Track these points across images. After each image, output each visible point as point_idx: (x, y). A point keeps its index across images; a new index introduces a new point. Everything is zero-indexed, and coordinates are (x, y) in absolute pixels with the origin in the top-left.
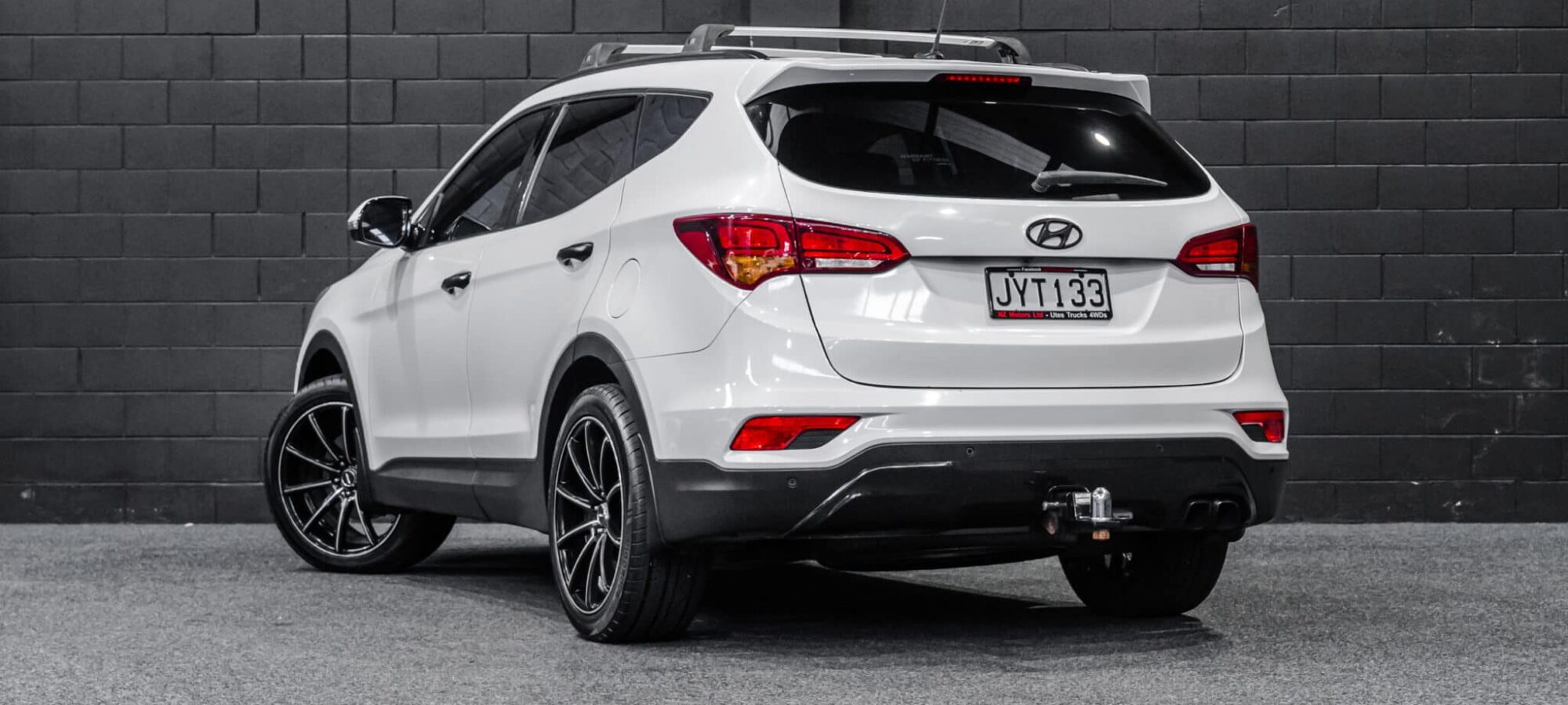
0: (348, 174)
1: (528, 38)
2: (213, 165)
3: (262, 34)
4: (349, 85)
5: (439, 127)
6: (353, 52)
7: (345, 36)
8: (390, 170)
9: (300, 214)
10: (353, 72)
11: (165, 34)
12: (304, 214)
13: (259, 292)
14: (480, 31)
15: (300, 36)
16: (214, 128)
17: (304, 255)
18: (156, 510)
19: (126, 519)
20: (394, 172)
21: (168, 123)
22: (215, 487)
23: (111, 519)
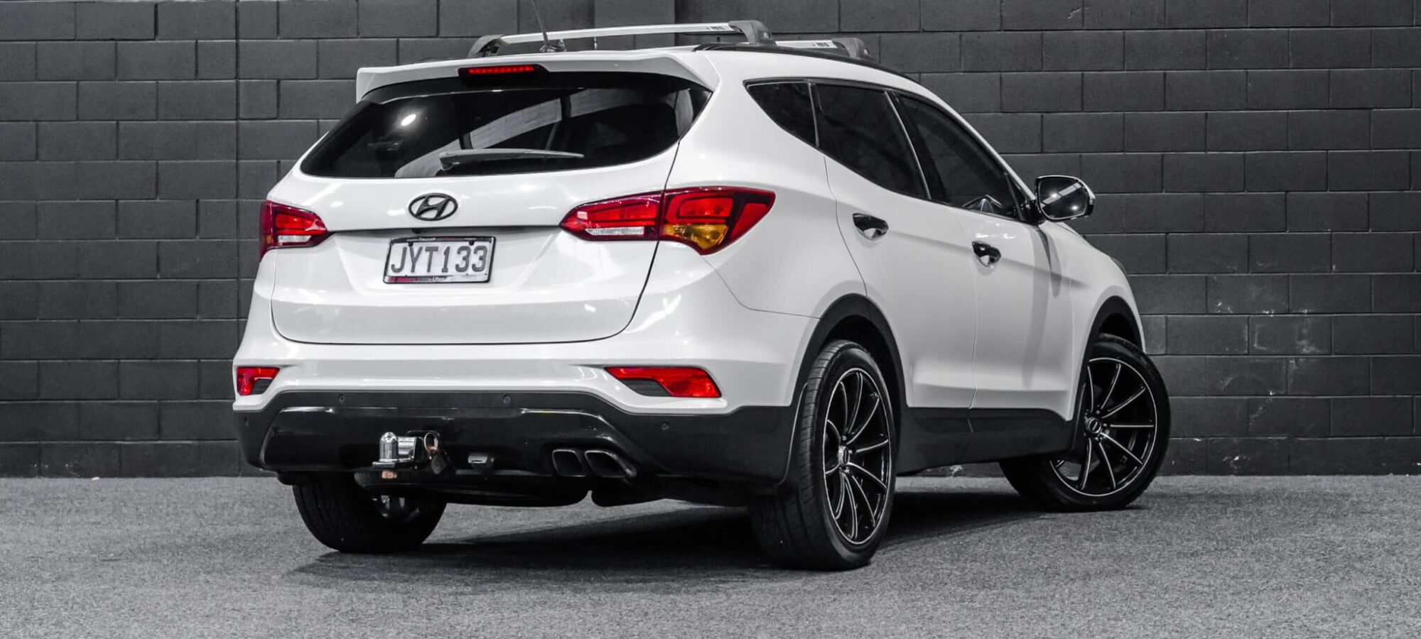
0: (237, 165)
1: (398, 41)
2: (117, 157)
3: (160, 40)
4: (237, 85)
5: (318, 122)
6: (241, 55)
7: (234, 41)
8: (275, 161)
9: (195, 201)
10: (241, 73)
11: (73, 40)
12: (198, 201)
13: (158, 270)
14: (356, 36)
15: (194, 41)
16: (118, 124)
17: (198, 237)
18: (67, 465)
19: (40, 473)
20: (279, 162)
21: (78, 119)
22: (120, 445)
23: (25, 473)
